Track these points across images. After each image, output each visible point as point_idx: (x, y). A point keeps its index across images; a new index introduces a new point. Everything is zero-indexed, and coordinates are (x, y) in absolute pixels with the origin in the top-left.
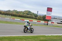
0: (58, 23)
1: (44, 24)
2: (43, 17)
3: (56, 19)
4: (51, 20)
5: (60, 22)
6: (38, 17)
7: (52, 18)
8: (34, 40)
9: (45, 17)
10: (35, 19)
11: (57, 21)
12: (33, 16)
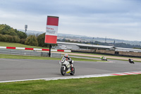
0: (72, 51)
1: (42, 55)
2: (38, 39)
3: (69, 41)
4: (57, 45)
5: (77, 49)
6: (27, 39)
7: (59, 40)
8: (18, 92)
9: (44, 39)
10: (20, 43)
11: (70, 47)
12: (17, 37)
